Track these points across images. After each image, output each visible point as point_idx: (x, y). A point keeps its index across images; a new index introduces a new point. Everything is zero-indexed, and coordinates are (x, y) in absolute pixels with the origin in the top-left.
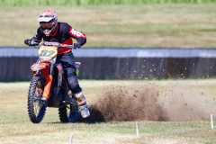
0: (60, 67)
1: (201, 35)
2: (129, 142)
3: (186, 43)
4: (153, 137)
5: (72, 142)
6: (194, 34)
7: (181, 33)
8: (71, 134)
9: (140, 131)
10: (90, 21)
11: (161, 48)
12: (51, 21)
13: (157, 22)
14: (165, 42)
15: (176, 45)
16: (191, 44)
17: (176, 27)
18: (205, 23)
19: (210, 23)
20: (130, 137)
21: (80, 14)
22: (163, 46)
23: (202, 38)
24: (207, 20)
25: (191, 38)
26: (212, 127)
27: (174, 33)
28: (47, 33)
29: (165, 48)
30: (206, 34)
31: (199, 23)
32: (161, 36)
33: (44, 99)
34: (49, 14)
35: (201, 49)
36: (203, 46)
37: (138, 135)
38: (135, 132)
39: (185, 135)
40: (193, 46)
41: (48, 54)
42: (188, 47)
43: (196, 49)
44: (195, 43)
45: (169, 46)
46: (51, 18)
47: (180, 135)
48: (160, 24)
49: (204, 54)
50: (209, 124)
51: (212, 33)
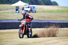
0: (26, 25)
33: (23, 33)
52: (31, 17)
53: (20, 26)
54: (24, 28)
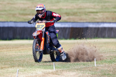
1: (89, 15)
2: (50, 73)
3: (81, 19)
4: (63, 71)
5: (18, 73)
6: (86, 14)
7: (79, 14)
8: (18, 69)
9: (55, 68)
10: (28, 7)
11: (67, 22)
12: (42, 10)
13: (65, 8)
14: (69, 19)
15: (76, 21)
16: (84, 20)
17: (75, 10)
18: (92, 8)
19: (94, 9)
20: (50, 71)
21: (23, 3)
22: (69, 21)
23: (90, 17)
24: (93, 7)
25: (84, 17)
26: (95, 65)
27: (74, 14)
28: (40, 16)
29: (69, 22)
30: (92, 14)
31: (89, 8)
32: (67, 16)
33: (41, 50)
34: (41, 6)
35: (89, 22)
36: (90, 21)
37: (54, 70)
38: (53, 68)
39: (80, 70)
40: (85, 21)
41: (40, 27)
42: (82, 21)
43: (86, 22)
44: (86, 20)
45: (72, 21)
46: (42, 8)
47: (77, 70)
48: (67, 9)
49: (91, 26)
50: (94, 64)
51: (95, 14)
52: (57, 15)
53: (35, 34)
54: (43, 38)
